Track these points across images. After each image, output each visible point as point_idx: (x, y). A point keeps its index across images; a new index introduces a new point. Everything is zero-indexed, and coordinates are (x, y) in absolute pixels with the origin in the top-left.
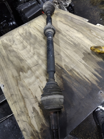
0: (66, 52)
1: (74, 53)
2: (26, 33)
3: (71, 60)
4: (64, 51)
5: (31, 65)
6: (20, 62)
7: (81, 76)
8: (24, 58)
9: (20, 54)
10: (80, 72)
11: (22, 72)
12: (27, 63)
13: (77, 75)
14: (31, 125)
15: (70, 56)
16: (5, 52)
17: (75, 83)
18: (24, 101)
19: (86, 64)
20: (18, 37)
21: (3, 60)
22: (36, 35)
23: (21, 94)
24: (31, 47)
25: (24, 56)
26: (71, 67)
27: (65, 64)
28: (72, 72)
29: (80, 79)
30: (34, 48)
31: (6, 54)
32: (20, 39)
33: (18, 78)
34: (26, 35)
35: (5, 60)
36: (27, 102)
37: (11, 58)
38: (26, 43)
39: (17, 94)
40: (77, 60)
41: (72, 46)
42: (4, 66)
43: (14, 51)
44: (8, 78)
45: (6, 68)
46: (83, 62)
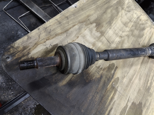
0: (135, 78)
1: (137, 90)
2: (143, 24)
3: (127, 86)
4: (135, 75)
5: (107, 36)
6: (107, 21)
7: (110, 104)
8: (113, 25)
9: (116, 20)
10: (115, 101)
11: (96, 26)
12: (108, 29)
13: (110, 98)
14: (36, 45)
15: (131, 83)
16: (115, 4)
17: (98, 96)
18: (62, 33)
19: (127, 109)
20: (135, 16)
21: (104, 2)
22: (144, 37)
23: (70, 28)
24: (128, 32)
25: (115, 25)
26: (118, 87)
27: (120, 79)
28: (113, 90)
29: (106, 103)
30: (128, 36)
31: (112, 4)
32: (133, 18)
33: (89, 22)
34: (140, 24)
35: (105, 4)
36: (62, 36)
37: (109, 11)
38: (131, 26)
39: (69, 23)
40: (129, 95)
41: (145, 85)
42: (99, 4)
43: (118, 13)
44: (85, 11)
45: (96, 6)
46: (130, 104)
